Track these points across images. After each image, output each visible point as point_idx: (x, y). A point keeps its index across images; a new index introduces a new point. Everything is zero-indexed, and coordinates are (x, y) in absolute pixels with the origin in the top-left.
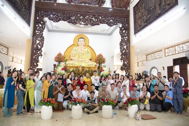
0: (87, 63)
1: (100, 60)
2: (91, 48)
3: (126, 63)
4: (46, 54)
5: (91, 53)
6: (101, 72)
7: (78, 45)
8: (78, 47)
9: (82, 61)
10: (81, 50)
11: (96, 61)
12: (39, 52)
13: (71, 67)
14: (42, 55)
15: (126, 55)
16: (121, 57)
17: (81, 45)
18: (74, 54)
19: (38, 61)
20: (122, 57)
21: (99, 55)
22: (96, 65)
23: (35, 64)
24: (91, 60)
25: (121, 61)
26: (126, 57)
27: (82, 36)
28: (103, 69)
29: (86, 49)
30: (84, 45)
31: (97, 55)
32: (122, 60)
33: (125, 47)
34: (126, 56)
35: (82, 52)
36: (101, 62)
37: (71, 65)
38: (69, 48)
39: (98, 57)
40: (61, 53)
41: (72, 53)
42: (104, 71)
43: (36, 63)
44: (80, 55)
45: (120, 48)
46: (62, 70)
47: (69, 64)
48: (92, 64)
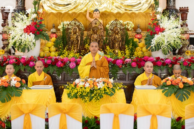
6: (153, 34)
13: (60, 15)
28: (162, 25)
37: (63, 10)
42: (163, 30)
46: (27, 32)
47: (54, 4)
48: (140, 3)
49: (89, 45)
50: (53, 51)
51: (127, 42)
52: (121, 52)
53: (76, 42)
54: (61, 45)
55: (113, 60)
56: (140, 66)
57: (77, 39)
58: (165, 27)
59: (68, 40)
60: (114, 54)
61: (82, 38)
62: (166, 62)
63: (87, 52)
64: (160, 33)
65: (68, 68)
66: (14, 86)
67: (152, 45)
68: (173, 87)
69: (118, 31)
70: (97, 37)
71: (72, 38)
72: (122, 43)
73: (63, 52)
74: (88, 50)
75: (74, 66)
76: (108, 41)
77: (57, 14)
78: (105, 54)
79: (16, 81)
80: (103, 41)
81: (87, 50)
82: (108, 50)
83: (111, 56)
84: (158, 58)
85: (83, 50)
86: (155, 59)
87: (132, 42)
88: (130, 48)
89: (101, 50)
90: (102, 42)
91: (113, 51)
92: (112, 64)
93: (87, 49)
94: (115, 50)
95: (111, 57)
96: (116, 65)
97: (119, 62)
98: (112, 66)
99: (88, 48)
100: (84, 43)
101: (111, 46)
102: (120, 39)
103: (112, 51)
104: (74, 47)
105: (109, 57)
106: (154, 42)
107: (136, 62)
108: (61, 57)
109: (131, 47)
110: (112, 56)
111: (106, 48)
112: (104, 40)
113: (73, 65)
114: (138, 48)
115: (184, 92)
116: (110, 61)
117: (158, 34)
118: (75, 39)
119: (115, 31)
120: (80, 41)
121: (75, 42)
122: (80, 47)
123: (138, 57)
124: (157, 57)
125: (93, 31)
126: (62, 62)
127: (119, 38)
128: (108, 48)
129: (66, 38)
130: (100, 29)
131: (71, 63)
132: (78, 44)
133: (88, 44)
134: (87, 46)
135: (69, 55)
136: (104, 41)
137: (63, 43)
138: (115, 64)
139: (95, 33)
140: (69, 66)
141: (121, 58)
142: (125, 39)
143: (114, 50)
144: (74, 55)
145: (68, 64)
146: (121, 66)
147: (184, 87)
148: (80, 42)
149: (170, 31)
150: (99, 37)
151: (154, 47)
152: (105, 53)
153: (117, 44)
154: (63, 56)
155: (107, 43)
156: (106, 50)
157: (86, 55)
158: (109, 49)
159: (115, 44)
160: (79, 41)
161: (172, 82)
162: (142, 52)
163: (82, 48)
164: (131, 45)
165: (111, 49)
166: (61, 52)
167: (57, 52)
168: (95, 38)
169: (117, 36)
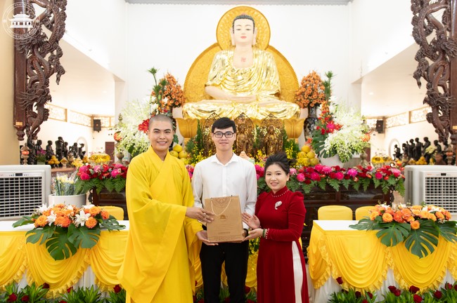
0: (264, 105)
1: (310, 95)
2: (278, 53)
3: (441, 90)
4: (124, 82)
5: (280, 74)
6: (324, 133)
7: (233, 44)
8: (232, 52)
9: (247, 101)
10: (243, 60)
11: (297, 99)
12: (47, 58)
14: (61, 71)
15: (444, 52)
16: (415, 65)
17: (243, 44)
18: (218, 76)
19: (46, 97)
20: (423, 65)
21: (309, 77)
22: (297, 114)
23: (35, 109)
24: (278, 95)
25: (419, 84)
26: (439, 62)
27: (246, 13)
29: (261, 58)
30: (255, 43)
31: (300, 79)
32: (422, 80)
33: (438, 16)
34: (444, 58)
35: (247, 69)
36: (315, 102)
37: (207, 116)
38: (203, 58)
39: (305, 83)
40: (172, 74)
41: (212, 74)
42: (339, 127)
43: (40, 105)
44: (240, 77)
45: (415, 21)
46: (143, 129)
47: (199, 110)
48: (285, 110)
50: (183, 157)
54: (195, 149)
58: (341, 123)
59: (204, 141)
62: (350, 173)
64: (335, 131)
66: (82, 224)
67: (325, 149)
68: (399, 227)
69: (273, 130)
70: (245, 138)
71: (210, 140)
76: (259, 144)
77: (202, 120)
79: (89, 215)
84: (337, 168)
86: (333, 169)
87: (293, 145)
89: (251, 155)
90: (251, 145)
102: (276, 141)
104: (213, 151)
106: (328, 143)
107: (304, 173)
108: (192, 166)
109: (292, 151)
111: (257, 153)
112: (253, 142)
114: (302, 152)
115: (421, 237)
117: (332, 132)
119: (269, 130)
123: (303, 166)
124: (335, 166)
125: (239, 129)
127: (275, 139)
128: (260, 152)
136: (254, 144)
137: (197, 146)
139: (241, 133)
142: (282, 141)
147: (421, 227)
149: (350, 129)
150: (247, 138)
151: (328, 151)
153: (272, 148)
155: (258, 146)
156: (258, 155)
158: (261, 154)
159: (269, 147)
161: (393, 216)
162: (307, 159)
164: (292, 148)
166: (195, 159)
167: (189, 159)
168: (242, 139)
169: (272, 136)
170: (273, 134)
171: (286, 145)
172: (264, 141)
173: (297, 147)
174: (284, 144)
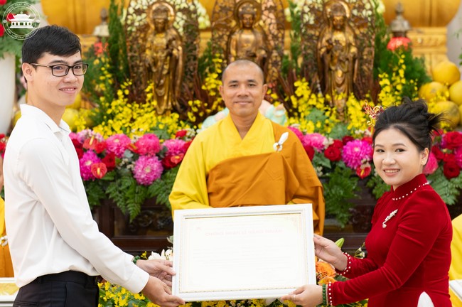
49: (220, 77)
50: (70, 107)
51: (382, 62)
52: (362, 103)
53: (166, 67)
54: (104, 81)
55: (327, 142)
56: (451, 170)
57: (170, 54)
59: (132, 57)
60: (331, 115)
61: (190, 48)
63: (214, 107)
65: (127, 182)
69: (345, 17)
70: (256, 44)
71: (148, 52)
72: (360, 65)
73: (109, 111)
74: (219, 100)
75: (152, 171)
76: (300, 60)
78: (290, 115)
80: (279, 59)
81: (214, 99)
82: (302, 96)
83: (319, 125)
85: (194, 97)
87: (405, 63)
88: (399, 87)
89: (274, 96)
90: (275, 64)
91: (326, 103)
92: (327, 163)
93: (213, 94)
94: (332, 97)
95: (316, 131)
96: (341, 164)
97: (357, 150)
98: (325, 170)
99: (215, 90)
100: (201, 69)
101: (316, 79)
102: (354, 50)
103: (322, 100)
104: (158, 86)
105: (308, 127)
108: (99, 133)
109: (401, 81)
110: (323, 122)
111: (295, 88)
112: (282, 56)
113: (148, 170)
114: (434, 85)
116: (316, 150)
118: (161, 55)
119: (332, 18)
120: (185, 63)
121: (163, 69)
122: (182, 86)
125: (238, 17)
126: (100, 155)
127: (349, 45)
128: (302, 87)
129: (125, 52)
130: (266, 9)
131: (142, 159)
132: (174, 76)
133: (215, 76)
134: (211, 81)
135: (133, 120)
136: (284, 60)
137: (110, 71)
138: (337, 160)
139: (244, 27)
140: (132, 173)
141: (363, 135)
142: (373, 49)
143: (328, 97)
144: (158, 123)
145: (125, 166)
146: (366, 169)
148: (185, 66)
150: (261, 43)
152: (292, 112)
153: (340, 73)
154: (106, 128)
155: (297, 68)
156: (296, 96)
157: (210, 121)
158: (306, 93)
159: (330, 69)
160: (177, 61)
162: (451, 104)
163: (190, 89)
164: (402, 72)
165: (315, 91)
166: (103, 110)
167: (86, 112)
168: (248, 47)
169: (339, 36)
170: (342, 29)
171: (384, 61)
172: (316, 51)
173: (419, 66)
174: (377, 57)
